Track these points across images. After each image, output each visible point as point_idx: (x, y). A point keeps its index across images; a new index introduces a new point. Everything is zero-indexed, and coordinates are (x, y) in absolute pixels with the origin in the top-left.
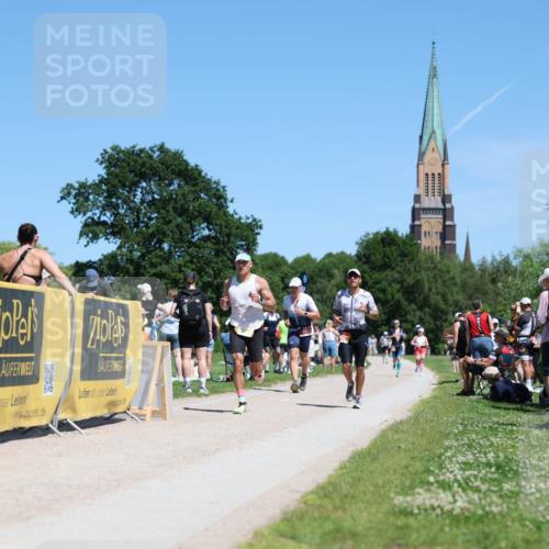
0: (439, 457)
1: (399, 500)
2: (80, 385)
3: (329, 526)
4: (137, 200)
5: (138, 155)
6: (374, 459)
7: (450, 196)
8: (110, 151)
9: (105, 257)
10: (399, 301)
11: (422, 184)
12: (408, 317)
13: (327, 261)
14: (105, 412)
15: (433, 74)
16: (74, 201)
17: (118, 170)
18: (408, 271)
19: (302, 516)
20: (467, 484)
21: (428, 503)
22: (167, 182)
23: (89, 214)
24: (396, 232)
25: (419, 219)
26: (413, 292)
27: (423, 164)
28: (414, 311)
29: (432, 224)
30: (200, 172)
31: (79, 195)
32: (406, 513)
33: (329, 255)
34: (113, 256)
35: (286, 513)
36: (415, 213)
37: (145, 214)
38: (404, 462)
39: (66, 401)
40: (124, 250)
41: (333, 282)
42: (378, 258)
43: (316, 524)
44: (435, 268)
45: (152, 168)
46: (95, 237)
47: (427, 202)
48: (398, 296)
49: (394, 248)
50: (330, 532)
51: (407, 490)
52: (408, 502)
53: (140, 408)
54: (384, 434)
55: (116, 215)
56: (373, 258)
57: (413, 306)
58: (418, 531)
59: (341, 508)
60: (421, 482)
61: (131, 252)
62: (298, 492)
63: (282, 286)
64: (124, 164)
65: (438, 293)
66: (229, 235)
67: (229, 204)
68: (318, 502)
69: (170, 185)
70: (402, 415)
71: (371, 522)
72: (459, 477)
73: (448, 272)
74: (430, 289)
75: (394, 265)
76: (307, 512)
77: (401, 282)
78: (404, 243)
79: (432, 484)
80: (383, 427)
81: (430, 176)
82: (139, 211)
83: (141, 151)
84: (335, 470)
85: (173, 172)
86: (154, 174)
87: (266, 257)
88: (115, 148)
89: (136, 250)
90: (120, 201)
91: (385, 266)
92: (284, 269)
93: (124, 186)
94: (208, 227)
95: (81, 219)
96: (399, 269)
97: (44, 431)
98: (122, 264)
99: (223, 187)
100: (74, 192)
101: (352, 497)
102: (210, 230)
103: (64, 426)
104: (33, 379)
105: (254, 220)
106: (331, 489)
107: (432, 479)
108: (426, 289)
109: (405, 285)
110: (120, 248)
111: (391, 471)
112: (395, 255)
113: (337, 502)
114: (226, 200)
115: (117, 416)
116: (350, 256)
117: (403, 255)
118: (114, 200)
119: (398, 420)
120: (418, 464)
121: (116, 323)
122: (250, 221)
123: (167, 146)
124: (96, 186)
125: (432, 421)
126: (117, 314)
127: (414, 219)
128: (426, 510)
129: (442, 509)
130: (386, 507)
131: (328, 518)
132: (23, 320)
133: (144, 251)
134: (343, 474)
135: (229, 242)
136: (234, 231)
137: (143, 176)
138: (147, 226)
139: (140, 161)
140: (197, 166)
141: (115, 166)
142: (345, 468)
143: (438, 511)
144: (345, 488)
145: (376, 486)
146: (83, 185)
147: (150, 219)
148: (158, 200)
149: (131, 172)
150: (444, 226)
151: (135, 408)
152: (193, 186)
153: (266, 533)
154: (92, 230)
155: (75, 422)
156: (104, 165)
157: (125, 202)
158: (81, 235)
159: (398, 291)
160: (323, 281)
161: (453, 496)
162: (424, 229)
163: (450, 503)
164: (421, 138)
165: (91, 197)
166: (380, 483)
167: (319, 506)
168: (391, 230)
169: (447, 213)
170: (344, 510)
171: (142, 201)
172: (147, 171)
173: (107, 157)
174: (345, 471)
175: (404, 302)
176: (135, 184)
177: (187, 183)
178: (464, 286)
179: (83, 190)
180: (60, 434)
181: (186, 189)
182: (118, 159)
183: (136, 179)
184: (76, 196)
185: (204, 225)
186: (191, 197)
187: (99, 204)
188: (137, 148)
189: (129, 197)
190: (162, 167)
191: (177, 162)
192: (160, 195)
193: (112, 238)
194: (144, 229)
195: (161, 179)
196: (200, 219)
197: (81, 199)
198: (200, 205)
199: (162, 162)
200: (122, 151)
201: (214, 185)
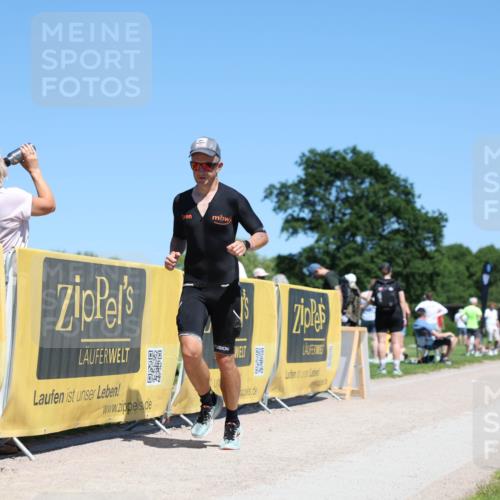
2: (287, 367)
4: (333, 197)
5: (333, 157)
8: (307, 154)
9: (305, 250)
14: (308, 392)
16: (276, 200)
17: (314, 172)
22: (359, 181)
23: (290, 211)
30: (389, 171)
31: (281, 195)
34: (310, 249)
35: (481, 488)
37: (340, 211)
39: (275, 381)
40: (321, 243)
45: (345, 168)
46: (295, 232)
53: (340, 388)
55: (313, 212)
61: (327, 244)
62: (492, 468)
63: (467, 274)
64: (320, 166)
66: (417, 228)
67: (417, 200)
69: (362, 182)
82: (334, 207)
83: (336, 153)
85: (365, 171)
86: (348, 174)
87: (451, 248)
88: (312, 151)
89: (332, 243)
90: (317, 199)
92: (469, 258)
93: (320, 185)
94: (397, 222)
97: (254, 408)
98: (320, 256)
99: (412, 185)
100: (275, 192)
102: (399, 224)
103: (273, 404)
105: (440, 214)
110: (317, 241)
114: (413, 196)
115: (319, 395)
118: (311, 198)
121: (317, 311)
122: (436, 215)
123: (359, 148)
124: (295, 187)
126: (318, 302)
133: (339, 243)
135: (417, 234)
136: (421, 224)
137: (338, 176)
138: (341, 221)
139: (335, 163)
140: (386, 166)
141: (313, 167)
146: (284, 186)
147: (344, 215)
148: (352, 198)
149: (327, 172)
151: (335, 388)
152: (384, 183)
154: (292, 225)
155: (283, 400)
156: (302, 167)
157: (321, 200)
158: (282, 230)
165: (291, 196)
171: (337, 199)
172: (342, 172)
173: (304, 159)
176: (330, 184)
177: (377, 181)
179: (284, 190)
180: (270, 411)
181: (377, 186)
182: (315, 161)
183: (332, 178)
184: (277, 196)
185: (393, 219)
186: (381, 194)
187: (298, 202)
188: (332, 151)
189: (324, 195)
190: (354, 167)
191: (368, 163)
192: (354, 192)
193: (309, 233)
194: (339, 224)
195: (354, 178)
196: (390, 214)
197: (282, 198)
198: (389, 201)
199: (355, 163)
200: (320, 155)
201: (402, 183)
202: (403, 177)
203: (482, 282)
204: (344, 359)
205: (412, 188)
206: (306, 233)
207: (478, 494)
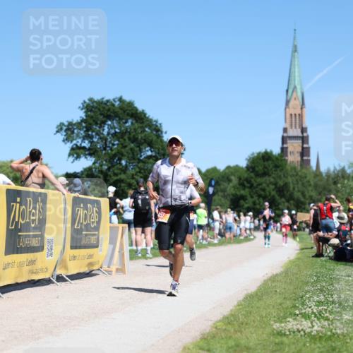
0: (302, 297)
1: (276, 326)
2: (70, 253)
3: (232, 343)
4: (105, 133)
5: (106, 104)
6: (260, 299)
7: (306, 128)
8: (87, 101)
9: (85, 170)
10: (273, 196)
11: (288, 120)
12: (280, 206)
13: (227, 171)
14: (85, 270)
15: (295, 50)
16: (65, 134)
17: (92, 114)
18: (280, 177)
19: (214, 337)
20: (320, 315)
21: (295, 328)
22: (124, 121)
23: (74, 142)
24: (271, 152)
25: (286, 143)
26: (283, 191)
27: (289, 108)
28: (284, 202)
29: (295, 147)
30: (145, 115)
31: (68, 130)
32: (281, 334)
33: (228, 167)
34: (90, 169)
35: (203, 334)
36: (284, 140)
37: (110, 142)
38: (279, 301)
39: (62, 262)
40: (97, 165)
41: (231, 184)
42: (260, 169)
43: (222, 342)
44: (297, 175)
45: (114, 112)
46: (78, 157)
47: (291, 133)
48: (273, 193)
49: (270, 162)
50: (232, 347)
51: (282, 319)
52: (282, 327)
53: (109, 267)
54: (265, 282)
55: (92, 142)
56: (257, 169)
57: (283, 200)
58: (289, 346)
59: (239, 331)
60: (291, 314)
61: (101, 166)
62: (211, 321)
64: (97, 110)
65: (299, 191)
67: (164, 135)
68: (224, 328)
69: (126, 122)
70: (278, 270)
71: (259, 340)
72: (315, 311)
73: (306, 177)
74: (294, 189)
75: (270, 173)
76: (217, 333)
77: (275, 184)
78: (277, 159)
79: (298, 315)
80: (265, 278)
81: (293, 116)
82: (106, 140)
83: (108, 101)
84: (235, 306)
85: (128, 114)
86: (116, 116)
88: (91, 100)
89: (105, 165)
90: (94, 134)
91: (265, 174)
93: (96, 124)
94: (150, 150)
95: (69, 145)
96: (273, 175)
97: (47, 282)
98: (96, 174)
99: (160, 124)
100: (64, 128)
101: (247, 324)
102: (152, 151)
103: (60, 279)
104: (40, 249)
106: (232, 318)
107: (297, 312)
108: (291, 189)
109: (278, 185)
110: (94, 163)
111: (271, 307)
112: (271, 166)
113: (237, 327)
114: (162, 132)
115: (93, 272)
116: (242, 168)
117: (276, 167)
118: (90, 133)
119: (275, 273)
120: (288, 302)
121: (93, 212)
123: (124, 98)
124: (79, 124)
125: (297, 274)
126: (93, 206)
127: (283, 143)
128: (294, 332)
129: (304, 332)
130: (268, 330)
131: (230, 337)
132: (34, 211)
133: (110, 165)
134: (240, 309)
137: (109, 117)
138: (111, 149)
139: (107, 108)
140: (143, 111)
141: (91, 111)
142: (241, 305)
143: (302, 333)
144: (241, 318)
145: (261, 317)
146: (70, 124)
147: (113, 145)
148: (119, 133)
149: (101, 114)
150: (303, 148)
151: (105, 267)
152: (141, 123)
153: (191, 347)
154: (76, 152)
155: (67, 276)
156: (84, 110)
157: (97, 134)
158: (69, 156)
159: (273, 190)
160: (225, 184)
161: (312, 323)
162: (289, 150)
163: (310, 328)
164: (287, 91)
165: (76, 131)
166: (264, 315)
167: (225, 329)
168: (268, 150)
169: (304, 139)
170: (241, 332)
171: (108, 134)
172: (112, 114)
173: (85, 105)
174: (241, 307)
175: (277, 197)
176: (104, 123)
177: (137, 121)
178: (316, 186)
179: (70, 127)
180: (58, 284)
181: (136, 125)
182: (93, 107)
183: (104, 119)
184: (66, 130)
185: (148, 148)
186: (139, 131)
187: (81, 136)
188: (105, 100)
189: (99, 131)
190: (121, 111)
191: (130, 108)
192: (120, 129)
193: (89, 157)
194: (110, 151)
195: (120, 119)
196: (145, 145)
197: (69, 132)
198: (145, 136)
199: (121, 108)
200: (96, 102)
201: (154, 123)
202: (154, 119)
203: (208, 192)
204: (112, 246)
205: (161, 126)
206: (86, 158)
207: (201, 339)
